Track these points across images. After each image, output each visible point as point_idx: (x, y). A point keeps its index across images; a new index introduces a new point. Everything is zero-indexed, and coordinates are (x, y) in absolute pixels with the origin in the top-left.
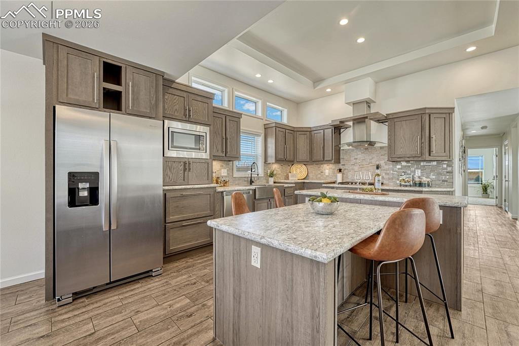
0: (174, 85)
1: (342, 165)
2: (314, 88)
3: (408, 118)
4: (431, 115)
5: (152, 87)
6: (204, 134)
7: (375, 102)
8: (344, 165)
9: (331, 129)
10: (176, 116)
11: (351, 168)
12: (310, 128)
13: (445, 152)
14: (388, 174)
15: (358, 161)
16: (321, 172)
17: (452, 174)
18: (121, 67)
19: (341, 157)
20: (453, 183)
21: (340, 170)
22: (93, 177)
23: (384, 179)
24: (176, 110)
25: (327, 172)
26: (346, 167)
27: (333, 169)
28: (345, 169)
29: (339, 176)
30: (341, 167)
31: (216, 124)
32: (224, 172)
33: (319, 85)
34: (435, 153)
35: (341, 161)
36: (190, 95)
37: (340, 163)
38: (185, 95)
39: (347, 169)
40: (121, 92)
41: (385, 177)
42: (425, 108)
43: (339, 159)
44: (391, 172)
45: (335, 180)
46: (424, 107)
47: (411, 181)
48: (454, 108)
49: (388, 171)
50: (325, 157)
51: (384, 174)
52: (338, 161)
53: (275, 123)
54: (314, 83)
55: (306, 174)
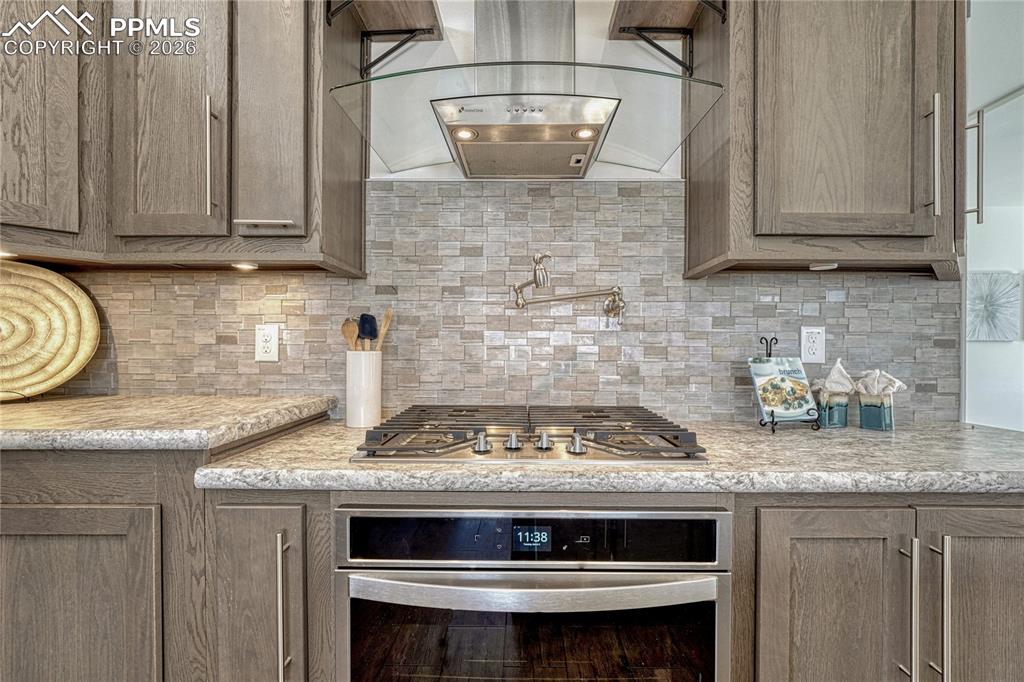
1: (380, 290)
8: (393, 290)
11: (439, 309)
14: (664, 353)
15: (483, 265)
16: (221, 340)
19: (371, 232)
21: (367, 327)
23: (642, 381)
25: (266, 342)
26: (407, 304)
27: (315, 320)
28: (401, 320)
29: (363, 366)
30: (374, 305)
35: (373, 264)
37: (363, 276)
39: (416, 321)
41: (644, 369)
43: (359, 247)
44: (678, 338)
45: (331, 391)
49: (662, 338)
50: (241, 206)
51: (638, 355)
55: (86, 349)
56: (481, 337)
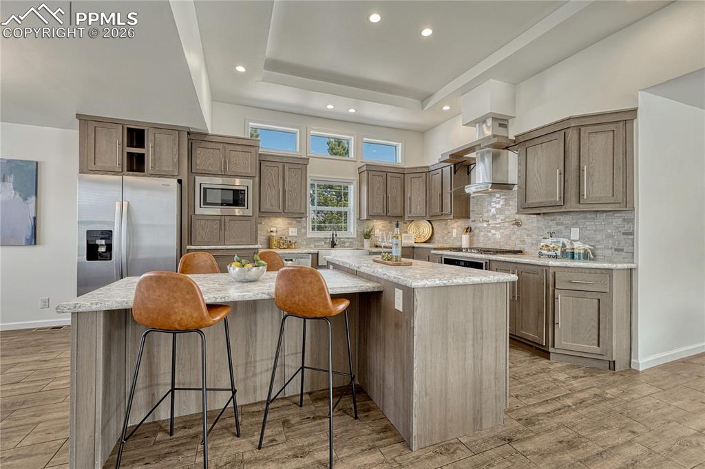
0: (207, 138)
1: (473, 221)
2: (423, 108)
3: (544, 139)
4: (582, 129)
5: (175, 144)
6: (245, 188)
7: (514, 117)
8: (475, 221)
9: (449, 167)
10: (209, 171)
12: (428, 167)
13: (613, 196)
16: (449, 232)
17: (631, 237)
18: (144, 130)
19: (471, 208)
20: (633, 253)
22: (107, 235)
24: (210, 164)
25: (454, 233)
26: (476, 224)
27: (462, 228)
28: (476, 228)
29: (466, 238)
30: (472, 225)
31: (269, 174)
32: (293, 232)
33: (427, 103)
34: (587, 197)
35: (471, 215)
36: (227, 146)
37: (469, 218)
38: (221, 146)
40: (144, 154)
42: (569, 119)
43: (469, 212)
46: (568, 116)
47: (559, 250)
48: (635, 110)
50: (443, 209)
52: (465, 215)
53: (367, 165)
54: (422, 101)
55: (430, 235)
56: (490, 232)
